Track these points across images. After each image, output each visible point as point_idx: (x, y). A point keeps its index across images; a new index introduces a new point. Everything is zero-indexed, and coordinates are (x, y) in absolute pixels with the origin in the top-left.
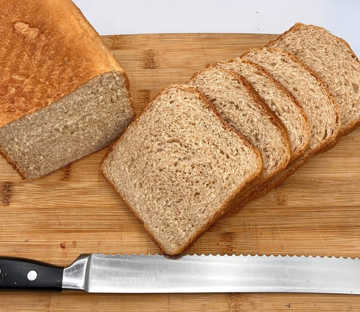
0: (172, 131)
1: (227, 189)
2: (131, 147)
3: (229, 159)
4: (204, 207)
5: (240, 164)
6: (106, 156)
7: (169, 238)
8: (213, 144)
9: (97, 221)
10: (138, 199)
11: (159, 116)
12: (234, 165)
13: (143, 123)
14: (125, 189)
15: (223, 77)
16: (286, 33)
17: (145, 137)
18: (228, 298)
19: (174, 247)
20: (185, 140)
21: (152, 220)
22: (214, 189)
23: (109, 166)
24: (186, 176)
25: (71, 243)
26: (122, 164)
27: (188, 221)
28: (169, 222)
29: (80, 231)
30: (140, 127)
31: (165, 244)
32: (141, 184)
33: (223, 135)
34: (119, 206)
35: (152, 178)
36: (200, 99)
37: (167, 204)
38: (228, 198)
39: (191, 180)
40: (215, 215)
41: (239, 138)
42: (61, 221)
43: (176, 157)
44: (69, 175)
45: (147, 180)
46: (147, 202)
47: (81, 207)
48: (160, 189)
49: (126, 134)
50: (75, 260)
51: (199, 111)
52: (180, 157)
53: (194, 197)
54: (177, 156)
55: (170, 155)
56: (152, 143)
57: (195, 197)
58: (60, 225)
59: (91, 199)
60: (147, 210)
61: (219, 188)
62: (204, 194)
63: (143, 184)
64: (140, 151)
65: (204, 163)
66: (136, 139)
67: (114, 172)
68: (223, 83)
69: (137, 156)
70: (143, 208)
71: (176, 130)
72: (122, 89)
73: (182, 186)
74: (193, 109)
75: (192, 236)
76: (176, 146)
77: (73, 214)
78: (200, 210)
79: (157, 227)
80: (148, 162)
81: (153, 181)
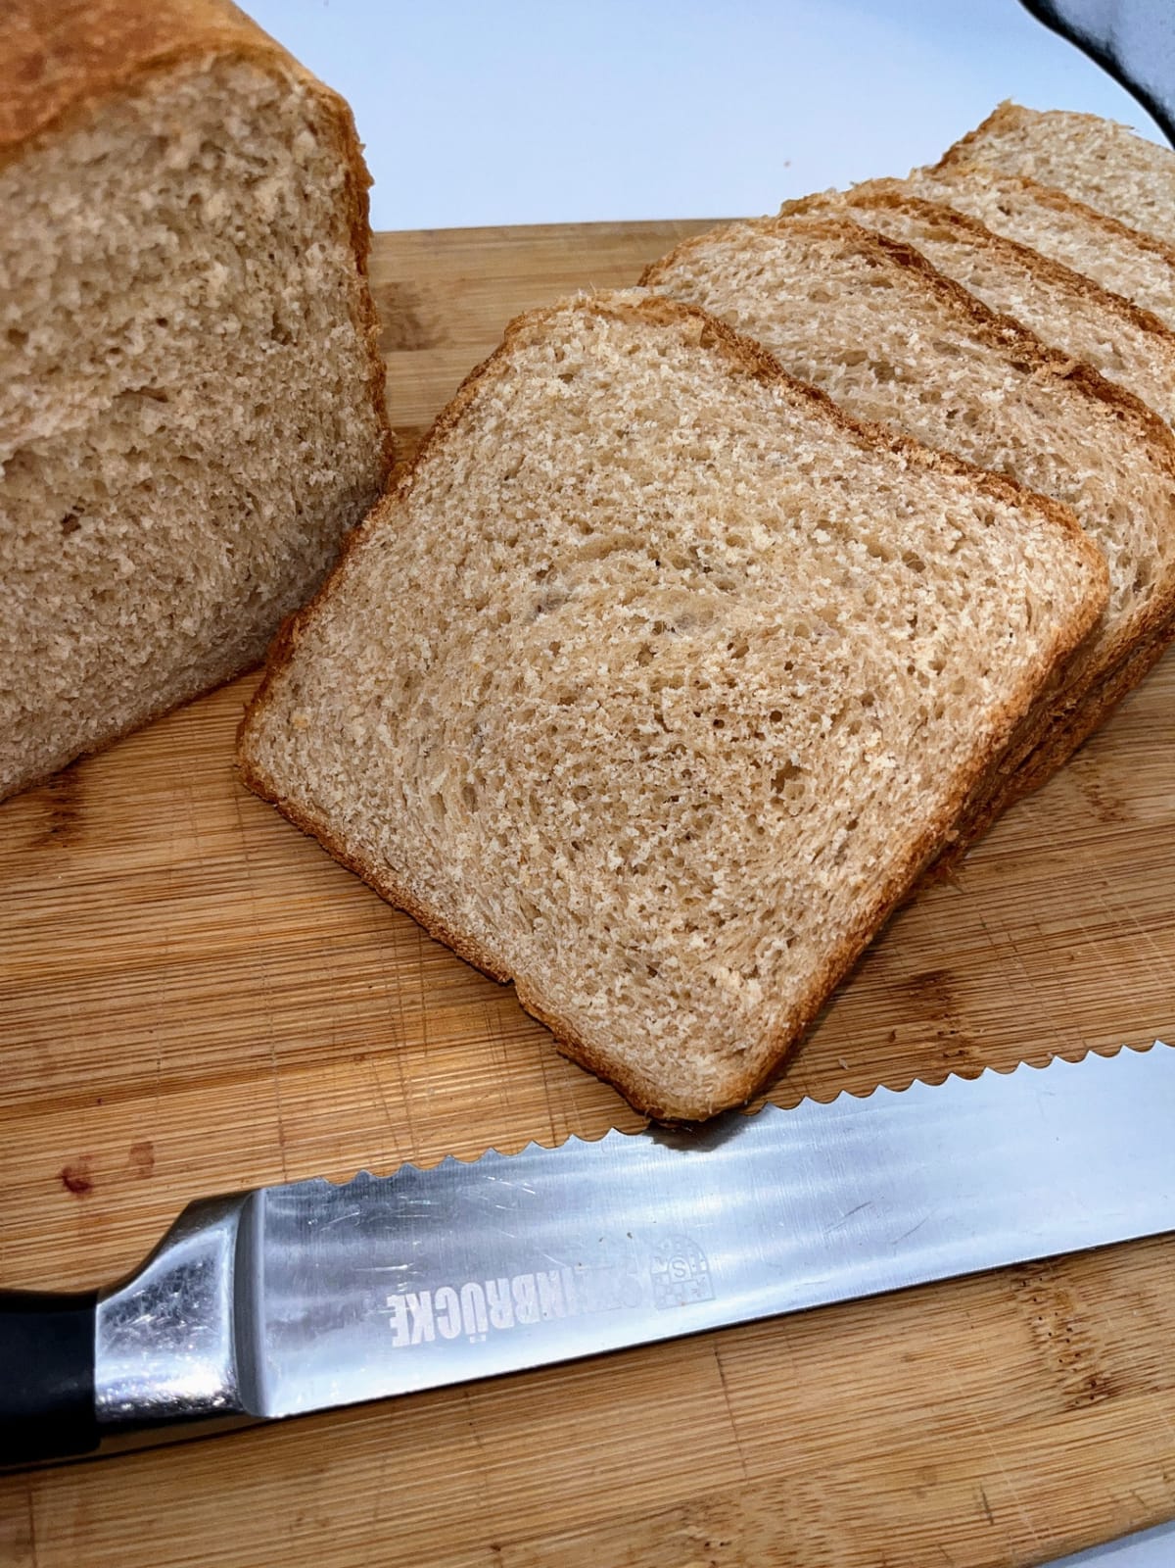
0: (596, 503)
1: (957, 714)
2: (390, 618)
3: (928, 572)
4: (843, 831)
5: (990, 583)
6: (263, 693)
7: (671, 1030)
8: (823, 525)
9: (259, 1020)
10: (465, 870)
11: (516, 446)
12: (960, 591)
13: (436, 492)
14: (385, 832)
15: (788, 257)
16: (969, 140)
17: (458, 557)
18: (1011, 1298)
19: (713, 1070)
20: (671, 535)
21: (561, 959)
22: (878, 734)
23: (283, 738)
24: (713, 699)
25: (125, 1159)
26: (357, 709)
27: (762, 919)
28: (658, 945)
29: (170, 1086)
30: (423, 517)
31: (656, 1065)
32: (469, 792)
33: (862, 475)
34: (360, 929)
35: (528, 748)
36: (707, 344)
37: (626, 861)
38: (969, 754)
39: (741, 711)
40: (913, 858)
41: (951, 471)
42: (54, 1048)
43: (640, 620)
44: (73, 815)
45: (503, 763)
46: (514, 873)
47: (161, 965)
48: (581, 793)
49: (356, 564)
50: (152, 1245)
51: (713, 397)
52: (662, 618)
53: (773, 793)
54: (644, 613)
55: (606, 617)
56: (503, 574)
57: (779, 791)
58: (49, 1070)
59: (211, 915)
60: (519, 912)
61: (905, 720)
62: (825, 765)
63: (480, 789)
64: (444, 626)
65: (796, 615)
66: (415, 572)
67: (314, 761)
68: (796, 279)
69: (428, 654)
70: (497, 908)
71: (616, 495)
72: (327, 243)
73: (698, 755)
74: (684, 390)
75: (800, 993)
76: (632, 568)
77: (116, 1003)
78: (819, 852)
79: (590, 989)
80: (491, 674)
81: (533, 760)
